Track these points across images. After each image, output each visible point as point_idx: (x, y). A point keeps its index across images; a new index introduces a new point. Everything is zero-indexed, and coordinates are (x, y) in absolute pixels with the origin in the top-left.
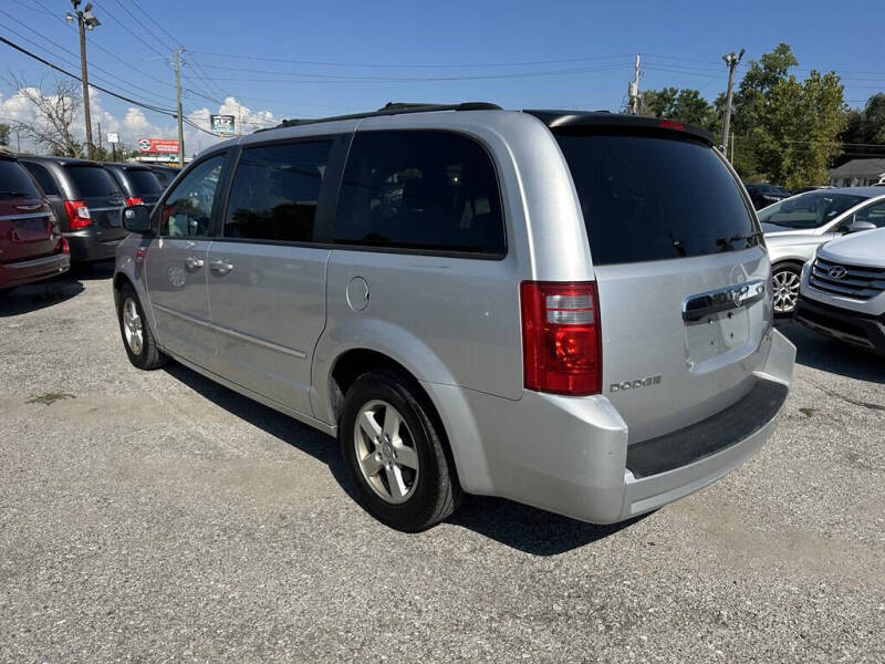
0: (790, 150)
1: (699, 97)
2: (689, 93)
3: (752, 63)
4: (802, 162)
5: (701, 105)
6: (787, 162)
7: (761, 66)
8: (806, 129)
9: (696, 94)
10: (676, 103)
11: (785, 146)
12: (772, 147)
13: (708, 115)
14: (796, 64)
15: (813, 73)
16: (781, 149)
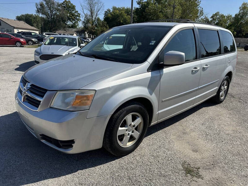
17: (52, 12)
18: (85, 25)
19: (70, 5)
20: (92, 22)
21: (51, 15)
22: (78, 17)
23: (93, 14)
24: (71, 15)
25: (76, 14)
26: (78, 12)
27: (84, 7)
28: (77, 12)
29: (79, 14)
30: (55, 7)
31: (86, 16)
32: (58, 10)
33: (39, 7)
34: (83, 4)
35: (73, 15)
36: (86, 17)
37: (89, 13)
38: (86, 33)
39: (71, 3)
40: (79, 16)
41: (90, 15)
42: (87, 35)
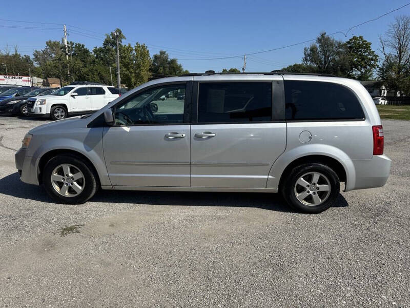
0: (133, 75)
1: (85, 47)
2: (80, 45)
3: (107, 35)
4: (139, 80)
5: (87, 51)
6: (133, 80)
7: (111, 37)
8: (138, 66)
9: (83, 46)
10: (74, 49)
11: (131, 73)
12: (126, 73)
13: (90, 56)
14: (125, 38)
15: (137, 44)
16: (130, 74)
17: (327, 57)
18: (383, 74)
19: (361, 42)
20: (399, 69)
21: (325, 62)
22: (373, 62)
23: (402, 54)
24: (360, 60)
25: (369, 57)
26: (375, 53)
27: (386, 43)
28: (373, 52)
29: (376, 56)
30: (335, 49)
31: (388, 58)
32: (338, 53)
33: (309, 52)
34: (384, 38)
35: (363, 59)
36: (387, 60)
37: (395, 53)
38: (384, 87)
39: (364, 39)
40: (376, 60)
41: (397, 55)
42: (386, 91)
